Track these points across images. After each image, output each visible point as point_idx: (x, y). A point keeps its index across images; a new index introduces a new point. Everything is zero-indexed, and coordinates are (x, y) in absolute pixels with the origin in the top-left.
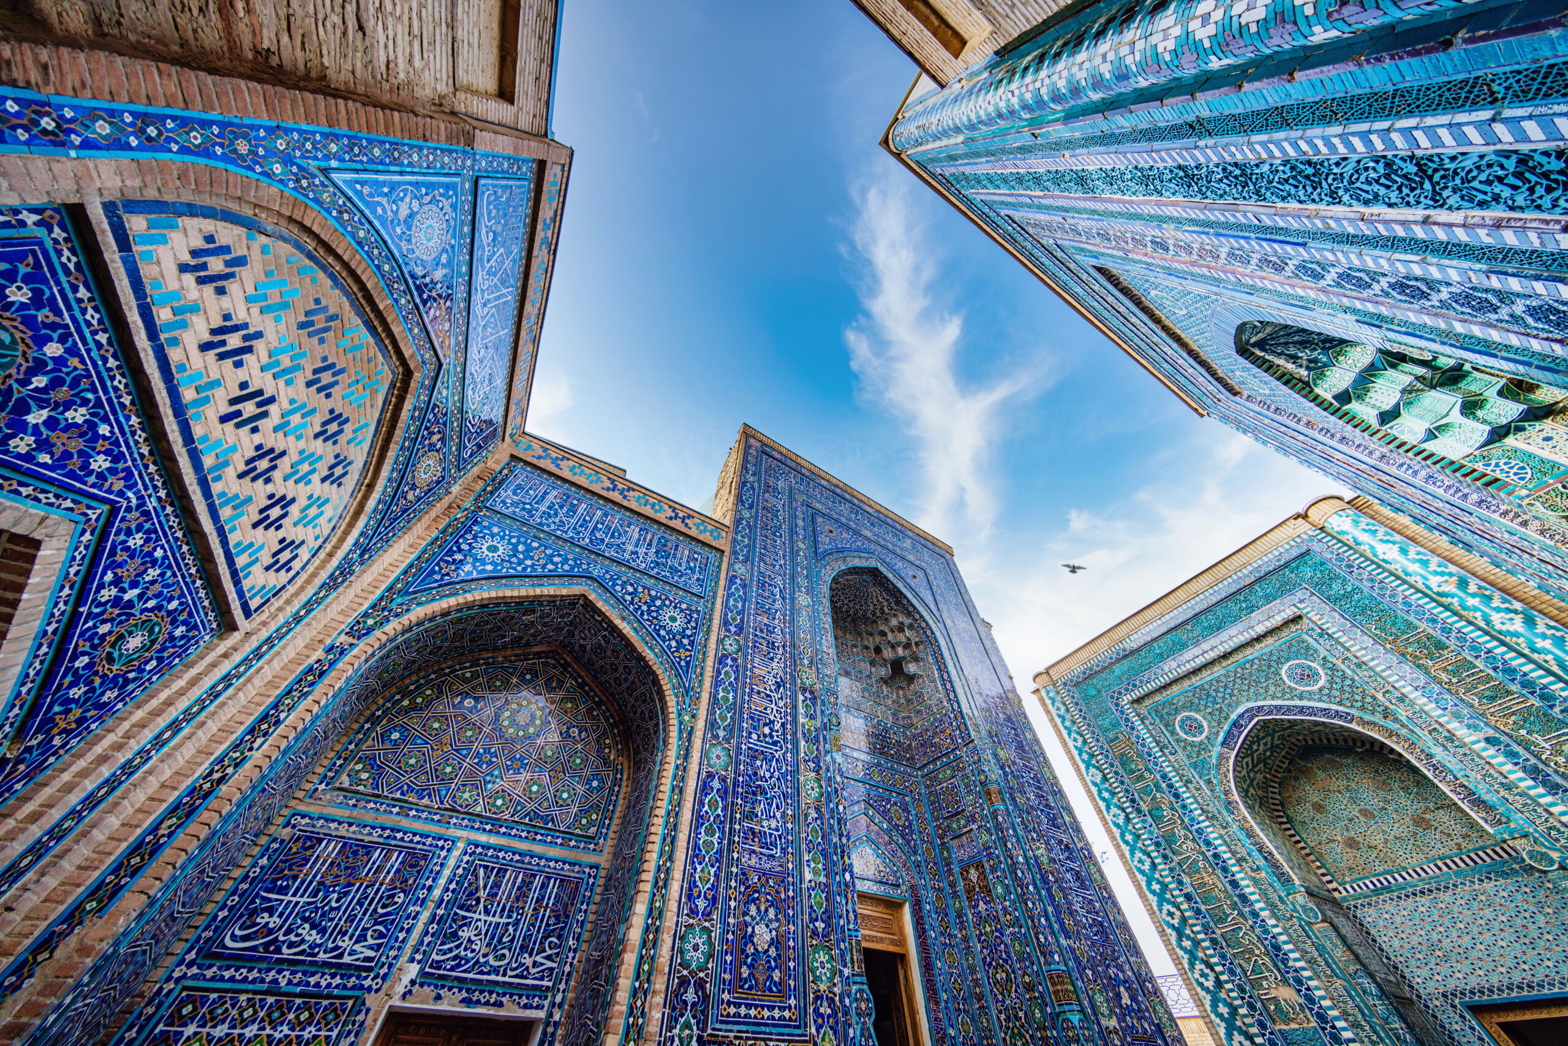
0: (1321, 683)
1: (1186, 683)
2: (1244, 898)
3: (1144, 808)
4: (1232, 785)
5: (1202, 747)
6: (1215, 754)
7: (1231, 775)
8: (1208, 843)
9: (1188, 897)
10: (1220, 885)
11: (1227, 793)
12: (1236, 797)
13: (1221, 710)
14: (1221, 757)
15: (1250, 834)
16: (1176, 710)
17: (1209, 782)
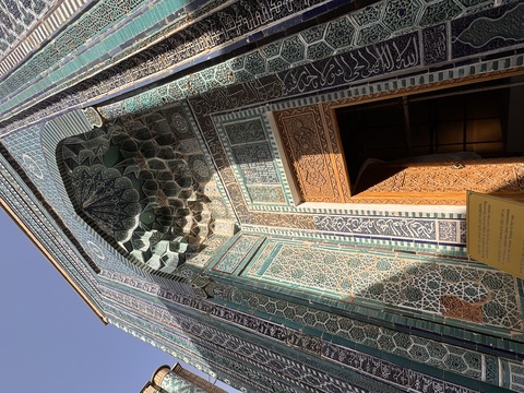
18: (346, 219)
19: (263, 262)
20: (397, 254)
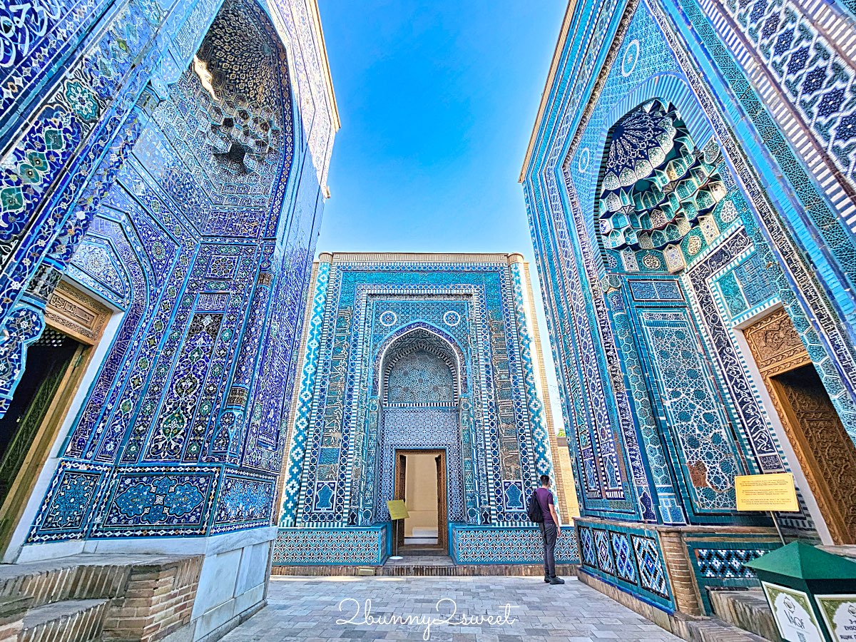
0: (456, 324)
1: (403, 299)
2: (350, 396)
3: (333, 345)
4: (385, 350)
5: (386, 330)
6: (388, 335)
7: (387, 347)
8: (353, 370)
9: (322, 390)
10: (343, 389)
11: (380, 352)
12: (382, 357)
13: (408, 317)
14: (391, 337)
15: (375, 372)
16: (388, 309)
17: (376, 345)
18: (741, 377)
19: (660, 318)
20: (727, 426)
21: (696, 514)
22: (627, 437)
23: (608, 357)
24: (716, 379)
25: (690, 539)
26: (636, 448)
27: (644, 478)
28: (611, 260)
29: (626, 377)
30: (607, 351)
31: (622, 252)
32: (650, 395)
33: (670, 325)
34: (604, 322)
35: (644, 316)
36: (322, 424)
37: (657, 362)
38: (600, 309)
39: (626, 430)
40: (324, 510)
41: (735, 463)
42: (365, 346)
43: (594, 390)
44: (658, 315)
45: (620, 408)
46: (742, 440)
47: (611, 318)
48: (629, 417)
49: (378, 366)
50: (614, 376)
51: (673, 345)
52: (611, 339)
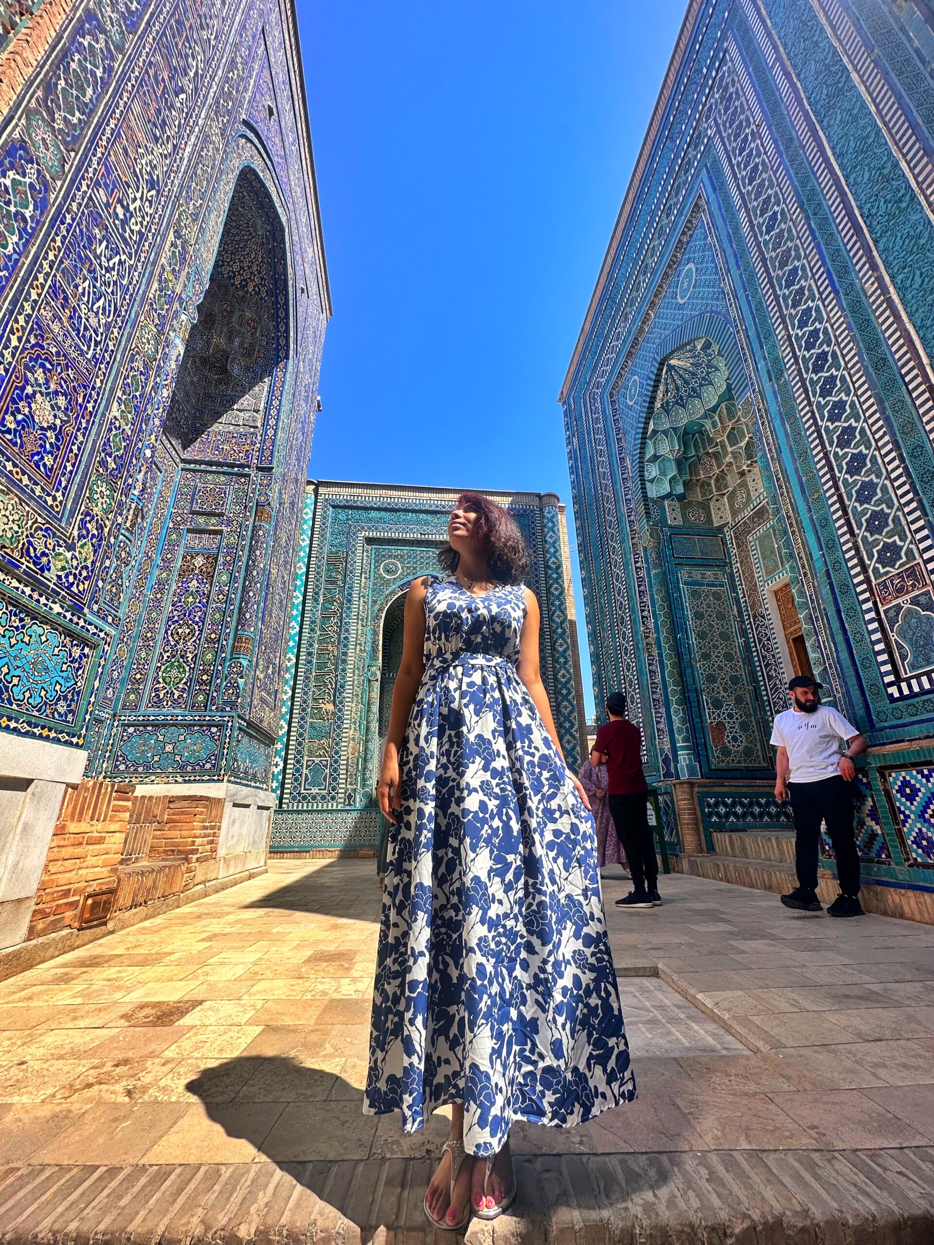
1: (409, 545)
2: (344, 661)
3: (321, 600)
4: (386, 608)
5: (388, 583)
6: (390, 589)
7: (389, 604)
8: (347, 631)
9: (310, 654)
10: (335, 653)
11: (380, 610)
12: (383, 615)
13: (415, 568)
14: (393, 592)
15: (375, 634)
17: (375, 602)
18: (769, 639)
19: (699, 577)
20: (751, 688)
21: (710, 770)
22: (654, 700)
23: (643, 617)
24: (747, 642)
25: (701, 789)
26: (663, 710)
27: (667, 739)
28: (654, 511)
29: (658, 639)
30: (642, 611)
31: (666, 503)
32: (679, 655)
33: (708, 585)
34: (641, 580)
35: (683, 574)
36: (311, 693)
37: (690, 623)
38: (639, 565)
39: (653, 693)
40: (315, 791)
41: (754, 723)
42: (362, 603)
43: (626, 654)
44: (697, 575)
45: (650, 671)
46: (763, 702)
47: (649, 576)
48: (658, 679)
49: (378, 627)
50: (647, 637)
51: (709, 606)
52: (647, 599)
